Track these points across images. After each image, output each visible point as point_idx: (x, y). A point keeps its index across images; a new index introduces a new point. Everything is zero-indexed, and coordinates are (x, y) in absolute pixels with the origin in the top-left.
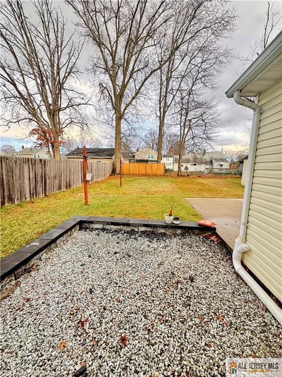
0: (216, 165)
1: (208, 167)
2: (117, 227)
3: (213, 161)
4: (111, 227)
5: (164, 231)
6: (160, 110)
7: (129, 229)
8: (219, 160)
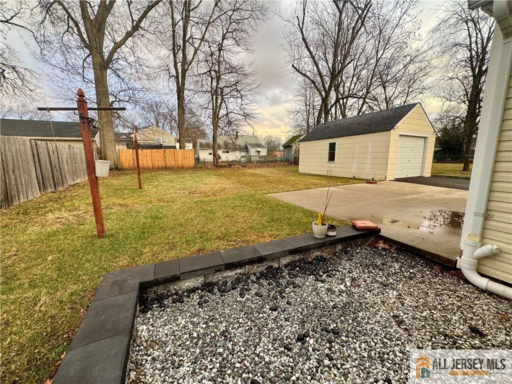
0: (253, 152)
1: (243, 154)
2: (238, 271)
3: (249, 147)
4: (225, 275)
5: (319, 254)
6: (175, 66)
7: (261, 268)
8: (255, 146)
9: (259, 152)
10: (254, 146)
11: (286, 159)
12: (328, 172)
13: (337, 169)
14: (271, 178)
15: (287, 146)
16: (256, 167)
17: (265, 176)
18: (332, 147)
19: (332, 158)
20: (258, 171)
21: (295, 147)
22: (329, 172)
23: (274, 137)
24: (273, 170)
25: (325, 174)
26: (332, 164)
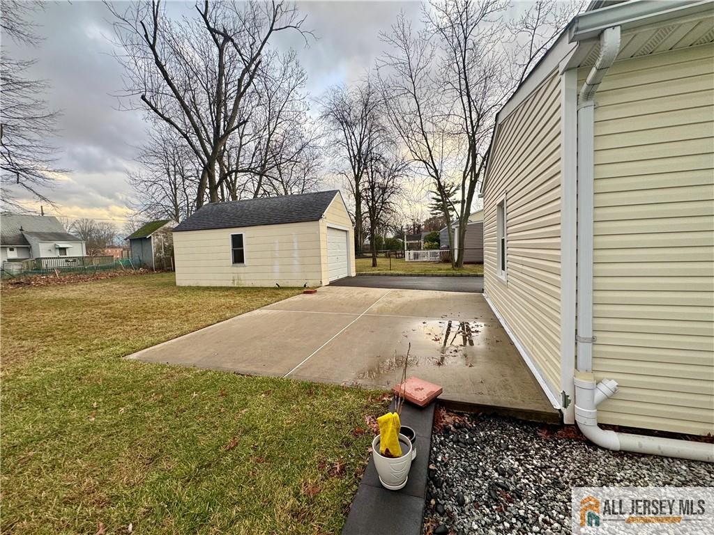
0: (44, 250)
3: (31, 239)
8: (50, 238)
9: (63, 250)
10: (45, 237)
11: (138, 262)
12: (234, 280)
13: (248, 275)
14: (119, 306)
15: (139, 239)
16: (60, 283)
17: (96, 304)
18: (237, 241)
19: (238, 257)
20: (73, 292)
21: (156, 240)
22: (236, 282)
23: (98, 222)
24: (115, 286)
25: (230, 284)
26: (239, 268)
